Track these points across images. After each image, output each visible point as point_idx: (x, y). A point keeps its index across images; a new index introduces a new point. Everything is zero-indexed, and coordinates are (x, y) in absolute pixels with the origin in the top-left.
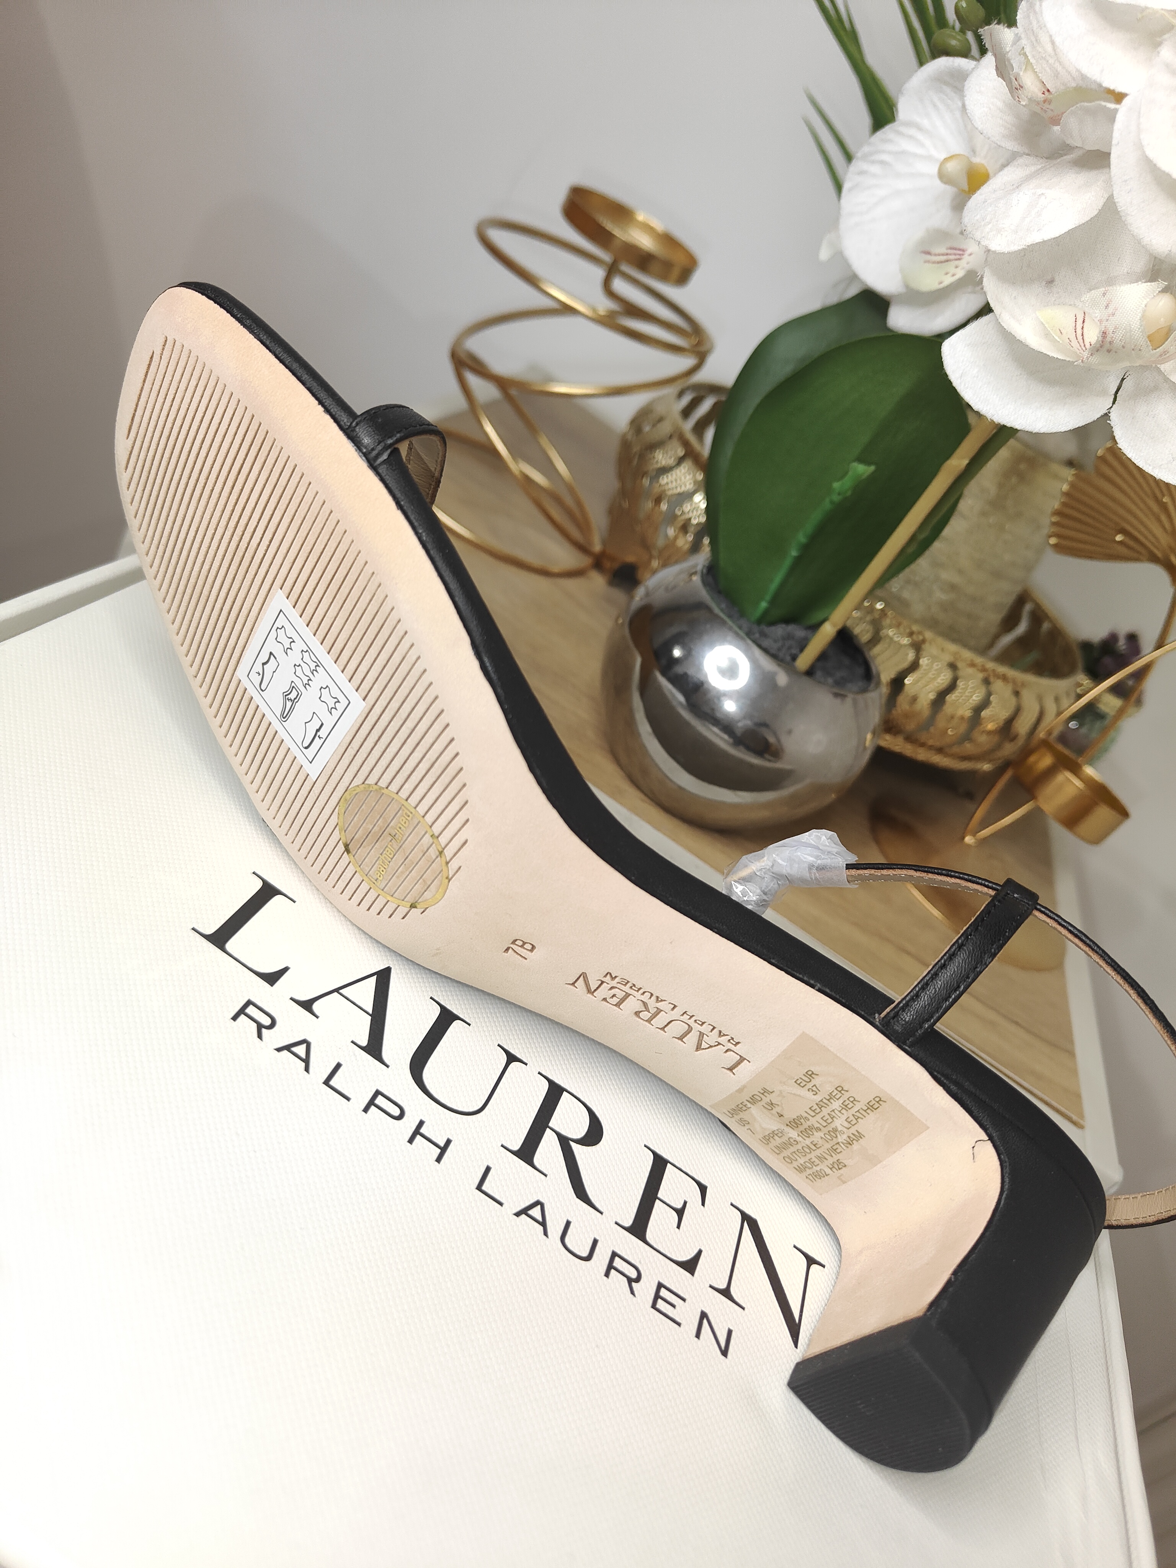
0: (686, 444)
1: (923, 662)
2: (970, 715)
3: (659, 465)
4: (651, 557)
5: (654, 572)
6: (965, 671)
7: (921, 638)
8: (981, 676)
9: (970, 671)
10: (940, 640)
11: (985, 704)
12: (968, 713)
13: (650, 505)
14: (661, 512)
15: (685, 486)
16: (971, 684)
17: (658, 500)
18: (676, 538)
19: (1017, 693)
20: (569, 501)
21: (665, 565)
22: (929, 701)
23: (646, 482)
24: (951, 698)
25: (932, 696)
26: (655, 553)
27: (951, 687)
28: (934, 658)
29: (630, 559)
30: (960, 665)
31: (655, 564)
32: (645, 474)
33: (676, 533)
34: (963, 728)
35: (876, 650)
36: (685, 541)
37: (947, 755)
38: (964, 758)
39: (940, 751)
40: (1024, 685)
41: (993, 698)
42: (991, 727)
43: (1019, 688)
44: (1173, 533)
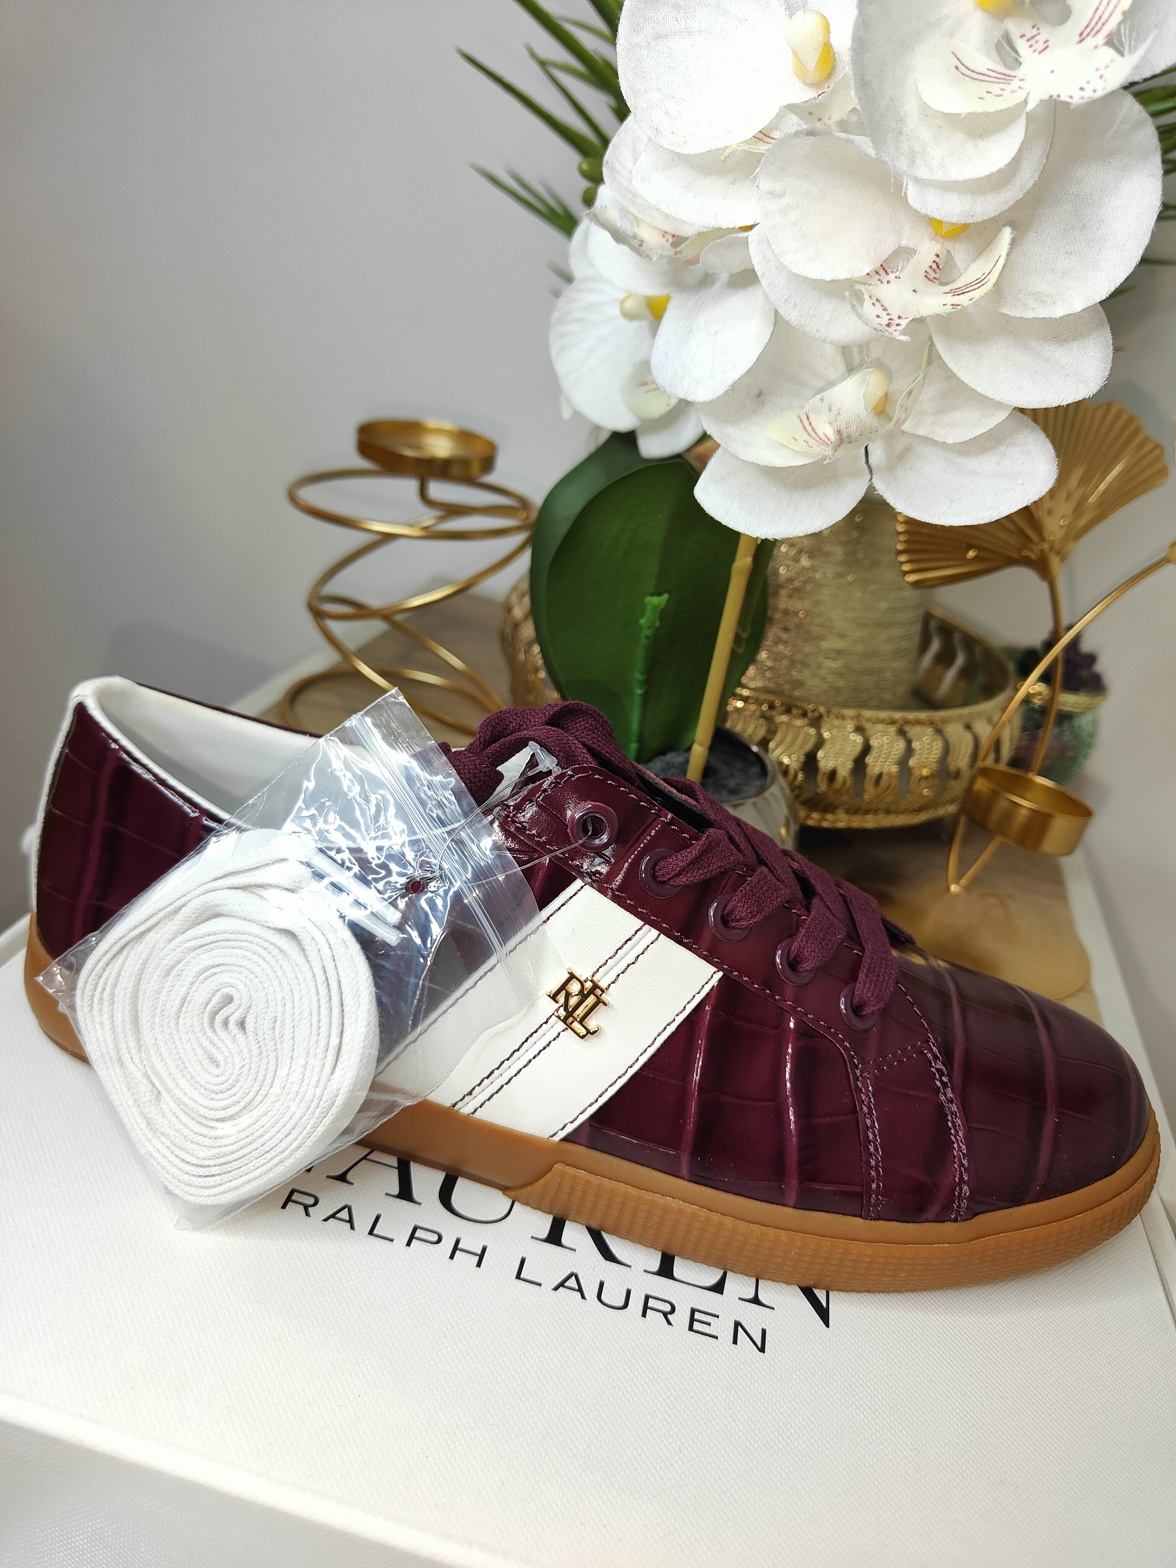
1: (827, 734)
2: (896, 770)
6: (874, 730)
7: (816, 714)
8: (893, 728)
9: (880, 727)
10: (836, 710)
11: (908, 753)
12: (894, 769)
16: (886, 739)
19: (939, 732)
22: (848, 770)
24: (870, 759)
25: (850, 764)
27: (866, 749)
28: (835, 729)
30: (867, 725)
34: (895, 783)
37: (898, 812)
38: (919, 810)
39: (888, 812)
40: (945, 721)
41: (915, 745)
42: (925, 772)
43: (940, 727)
44: (1020, 532)
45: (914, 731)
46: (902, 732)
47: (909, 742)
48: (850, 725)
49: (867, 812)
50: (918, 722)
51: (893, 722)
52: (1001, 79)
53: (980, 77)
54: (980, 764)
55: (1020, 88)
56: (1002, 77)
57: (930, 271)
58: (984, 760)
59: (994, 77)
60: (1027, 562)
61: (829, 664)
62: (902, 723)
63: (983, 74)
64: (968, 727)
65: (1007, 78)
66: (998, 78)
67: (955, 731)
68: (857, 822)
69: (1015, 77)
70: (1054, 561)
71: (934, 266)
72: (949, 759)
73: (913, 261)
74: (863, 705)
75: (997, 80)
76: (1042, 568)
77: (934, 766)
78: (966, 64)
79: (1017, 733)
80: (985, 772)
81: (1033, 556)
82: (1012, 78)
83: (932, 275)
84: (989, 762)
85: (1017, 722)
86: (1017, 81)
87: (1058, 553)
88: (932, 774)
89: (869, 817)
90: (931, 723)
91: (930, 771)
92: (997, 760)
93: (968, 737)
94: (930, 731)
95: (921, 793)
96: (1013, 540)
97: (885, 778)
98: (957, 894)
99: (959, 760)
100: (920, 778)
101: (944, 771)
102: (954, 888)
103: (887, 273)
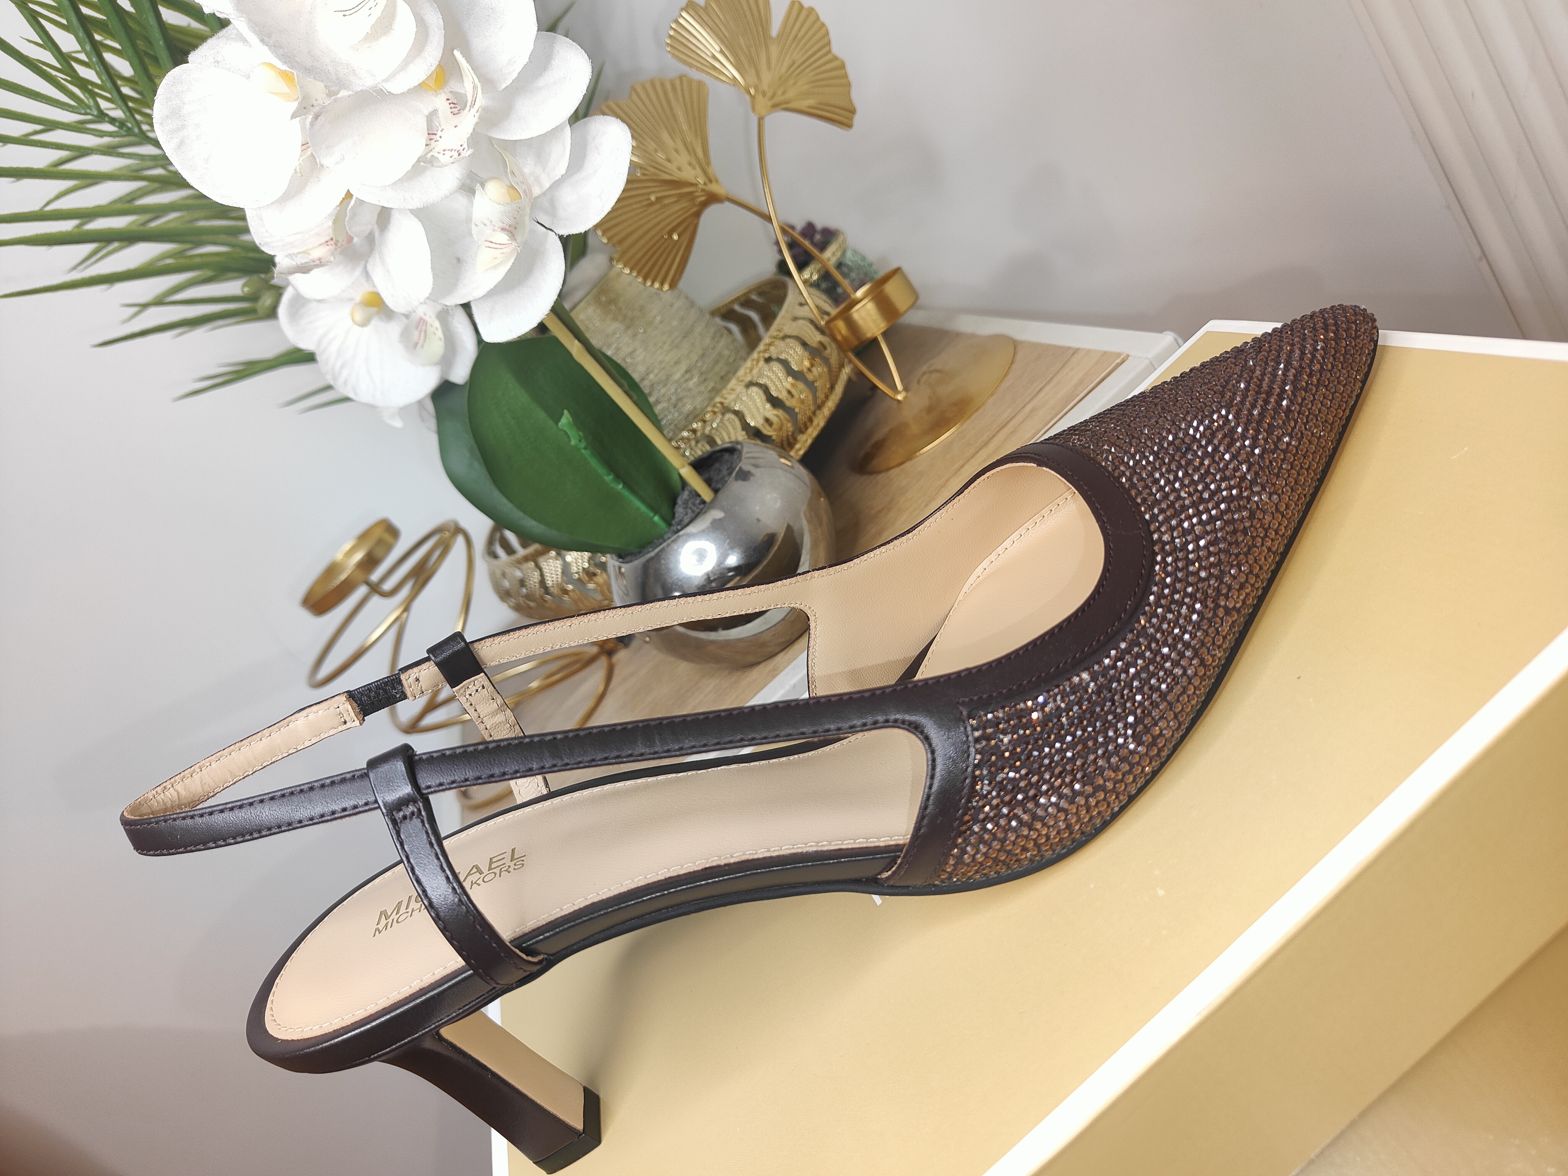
1: (739, 408)
2: (792, 380)
6: (754, 376)
7: (719, 406)
8: (762, 363)
9: (755, 371)
10: (724, 391)
11: (785, 364)
14: (574, 590)
16: (766, 373)
17: (565, 591)
18: (596, 583)
19: (785, 337)
24: (774, 392)
27: (766, 389)
28: (738, 398)
30: (748, 379)
33: (592, 582)
34: (801, 385)
35: (719, 441)
36: (599, 575)
37: (825, 401)
38: (832, 388)
39: (820, 407)
40: (780, 330)
41: (783, 357)
42: (807, 363)
43: (781, 334)
44: (681, 196)
45: (773, 352)
46: (768, 360)
47: (779, 360)
48: (740, 388)
49: (811, 420)
50: (769, 345)
51: (757, 361)
53: (360, 6)
54: (823, 325)
57: (453, 110)
58: (822, 320)
60: (705, 205)
61: (691, 384)
62: (762, 355)
64: (795, 319)
67: (790, 328)
68: (813, 433)
70: (714, 188)
71: (452, 106)
72: (808, 343)
73: (440, 114)
76: (713, 199)
77: (806, 354)
80: (830, 322)
81: (703, 198)
83: (456, 111)
84: (826, 318)
87: (710, 181)
88: (810, 360)
89: (815, 422)
90: (776, 338)
91: (808, 361)
92: (827, 312)
93: (801, 323)
94: (781, 344)
95: (820, 376)
96: (684, 204)
97: (793, 391)
98: (905, 398)
99: (814, 338)
100: (809, 370)
101: (815, 352)
102: (900, 397)
103: (435, 134)
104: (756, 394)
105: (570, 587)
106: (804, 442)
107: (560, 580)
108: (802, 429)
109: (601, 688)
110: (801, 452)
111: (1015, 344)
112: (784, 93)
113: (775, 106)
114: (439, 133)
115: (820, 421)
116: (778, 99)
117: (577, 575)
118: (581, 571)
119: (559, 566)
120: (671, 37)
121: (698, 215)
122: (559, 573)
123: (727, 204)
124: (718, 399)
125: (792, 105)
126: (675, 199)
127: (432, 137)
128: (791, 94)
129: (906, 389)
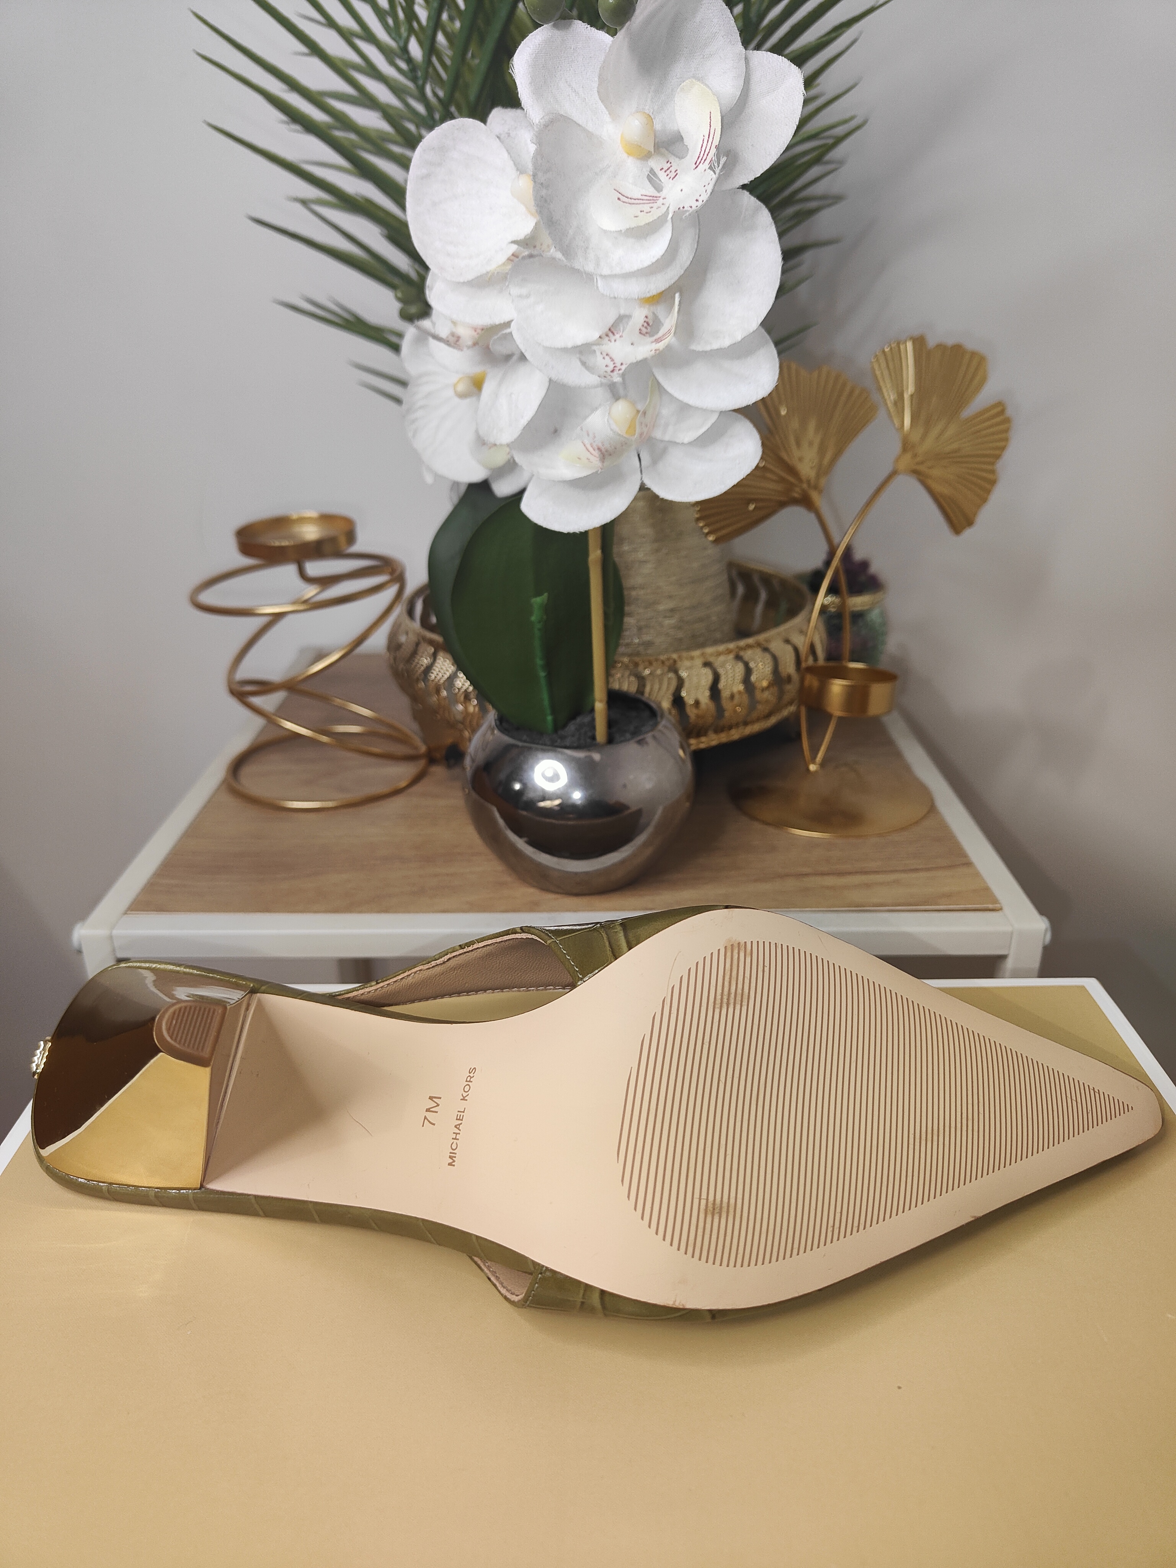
0: (431, 642)
1: (684, 674)
2: (743, 687)
3: (422, 668)
4: (461, 731)
5: (470, 740)
6: (718, 662)
7: (671, 661)
8: (731, 656)
9: (722, 658)
10: (684, 654)
11: (748, 671)
12: (741, 687)
13: (435, 698)
14: (445, 698)
15: (447, 671)
16: (729, 666)
17: (438, 691)
18: (466, 708)
19: (766, 650)
20: (383, 730)
21: (474, 731)
22: (708, 698)
23: (422, 685)
24: (721, 685)
25: (707, 693)
26: (461, 726)
27: (716, 678)
28: (688, 668)
29: (449, 741)
30: (712, 659)
31: (466, 734)
32: (418, 680)
33: (464, 705)
34: (745, 698)
35: (647, 689)
36: (473, 706)
37: (753, 722)
38: (768, 716)
39: (746, 723)
40: (768, 641)
41: (752, 665)
42: (765, 684)
43: (766, 645)
44: (782, 480)
45: (747, 655)
46: (738, 658)
47: (746, 665)
48: (699, 662)
49: (730, 728)
50: (749, 646)
51: (729, 651)
52: (651, 200)
53: (637, 201)
54: (804, 665)
55: (663, 204)
56: (651, 198)
57: (643, 329)
58: (806, 660)
59: (646, 200)
60: (796, 502)
61: (667, 622)
62: (737, 650)
63: (638, 199)
64: (787, 641)
65: (654, 199)
66: (649, 200)
67: (777, 646)
68: (723, 738)
69: (660, 197)
70: (814, 494)
71: (645, 324)
72: (780, 668)
73: (631, 323)
74: (703, 645)
75: (649, 202)
76: (806, 503)
77: (770, 677)
78: (625, 195)
79: (824, 636)
80: (809, 669)
81: (798, 496)
82: (658, 198)
84: (810, 661)
85: (822, 627)
86: (661, 199)
87: (816, 488)
88: (769, 683)
89: (733, 731)
90: (759, 645)
91: (767, 682)
92: (816, 659)
93: (789, 648)
94: (758, 651)
95: (767, 701)
96: (779, 487)
97: (737, 697)
98: (816, 772)
99: (789, 667)
100: (763, 690)
101: (778, 679)
102: (812, 767)
103: (613, 334)
104: (707, 677)
105: (444, 693)
106: (711, 740)
107: (442, 681)
108: (718, 730)
109: (403, 784)
110: (702, 746)
111: (932, 809)
112: (930, 468)
113: (916, 473)
114: (617, 336)
115: (735, 735)
116: (922, 468)
117: (457, 690)
118: (463, 690)
119: (450, 671)
120: (884, 351)
121: (782, 505)
122: (446, 677)
123: (812, 516)
124: (675, 656)
125: (930, 482)
126: (774, 478)
127: (611, 334)
128: (936, 472)
129: (823, 765)
